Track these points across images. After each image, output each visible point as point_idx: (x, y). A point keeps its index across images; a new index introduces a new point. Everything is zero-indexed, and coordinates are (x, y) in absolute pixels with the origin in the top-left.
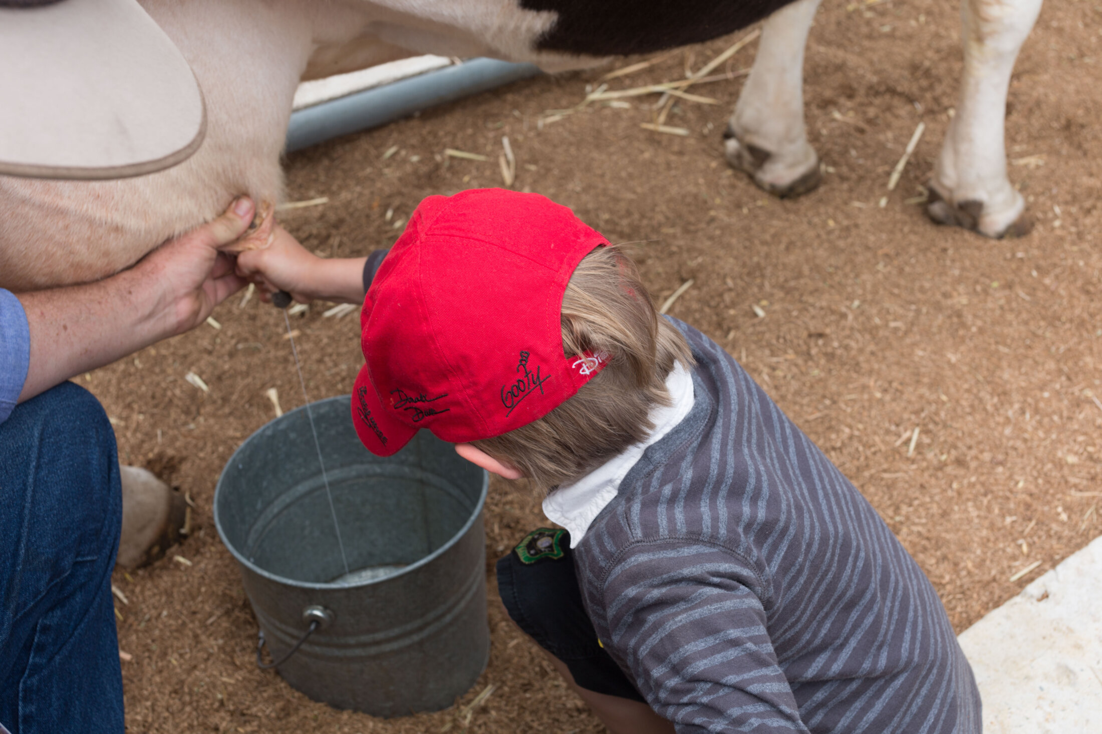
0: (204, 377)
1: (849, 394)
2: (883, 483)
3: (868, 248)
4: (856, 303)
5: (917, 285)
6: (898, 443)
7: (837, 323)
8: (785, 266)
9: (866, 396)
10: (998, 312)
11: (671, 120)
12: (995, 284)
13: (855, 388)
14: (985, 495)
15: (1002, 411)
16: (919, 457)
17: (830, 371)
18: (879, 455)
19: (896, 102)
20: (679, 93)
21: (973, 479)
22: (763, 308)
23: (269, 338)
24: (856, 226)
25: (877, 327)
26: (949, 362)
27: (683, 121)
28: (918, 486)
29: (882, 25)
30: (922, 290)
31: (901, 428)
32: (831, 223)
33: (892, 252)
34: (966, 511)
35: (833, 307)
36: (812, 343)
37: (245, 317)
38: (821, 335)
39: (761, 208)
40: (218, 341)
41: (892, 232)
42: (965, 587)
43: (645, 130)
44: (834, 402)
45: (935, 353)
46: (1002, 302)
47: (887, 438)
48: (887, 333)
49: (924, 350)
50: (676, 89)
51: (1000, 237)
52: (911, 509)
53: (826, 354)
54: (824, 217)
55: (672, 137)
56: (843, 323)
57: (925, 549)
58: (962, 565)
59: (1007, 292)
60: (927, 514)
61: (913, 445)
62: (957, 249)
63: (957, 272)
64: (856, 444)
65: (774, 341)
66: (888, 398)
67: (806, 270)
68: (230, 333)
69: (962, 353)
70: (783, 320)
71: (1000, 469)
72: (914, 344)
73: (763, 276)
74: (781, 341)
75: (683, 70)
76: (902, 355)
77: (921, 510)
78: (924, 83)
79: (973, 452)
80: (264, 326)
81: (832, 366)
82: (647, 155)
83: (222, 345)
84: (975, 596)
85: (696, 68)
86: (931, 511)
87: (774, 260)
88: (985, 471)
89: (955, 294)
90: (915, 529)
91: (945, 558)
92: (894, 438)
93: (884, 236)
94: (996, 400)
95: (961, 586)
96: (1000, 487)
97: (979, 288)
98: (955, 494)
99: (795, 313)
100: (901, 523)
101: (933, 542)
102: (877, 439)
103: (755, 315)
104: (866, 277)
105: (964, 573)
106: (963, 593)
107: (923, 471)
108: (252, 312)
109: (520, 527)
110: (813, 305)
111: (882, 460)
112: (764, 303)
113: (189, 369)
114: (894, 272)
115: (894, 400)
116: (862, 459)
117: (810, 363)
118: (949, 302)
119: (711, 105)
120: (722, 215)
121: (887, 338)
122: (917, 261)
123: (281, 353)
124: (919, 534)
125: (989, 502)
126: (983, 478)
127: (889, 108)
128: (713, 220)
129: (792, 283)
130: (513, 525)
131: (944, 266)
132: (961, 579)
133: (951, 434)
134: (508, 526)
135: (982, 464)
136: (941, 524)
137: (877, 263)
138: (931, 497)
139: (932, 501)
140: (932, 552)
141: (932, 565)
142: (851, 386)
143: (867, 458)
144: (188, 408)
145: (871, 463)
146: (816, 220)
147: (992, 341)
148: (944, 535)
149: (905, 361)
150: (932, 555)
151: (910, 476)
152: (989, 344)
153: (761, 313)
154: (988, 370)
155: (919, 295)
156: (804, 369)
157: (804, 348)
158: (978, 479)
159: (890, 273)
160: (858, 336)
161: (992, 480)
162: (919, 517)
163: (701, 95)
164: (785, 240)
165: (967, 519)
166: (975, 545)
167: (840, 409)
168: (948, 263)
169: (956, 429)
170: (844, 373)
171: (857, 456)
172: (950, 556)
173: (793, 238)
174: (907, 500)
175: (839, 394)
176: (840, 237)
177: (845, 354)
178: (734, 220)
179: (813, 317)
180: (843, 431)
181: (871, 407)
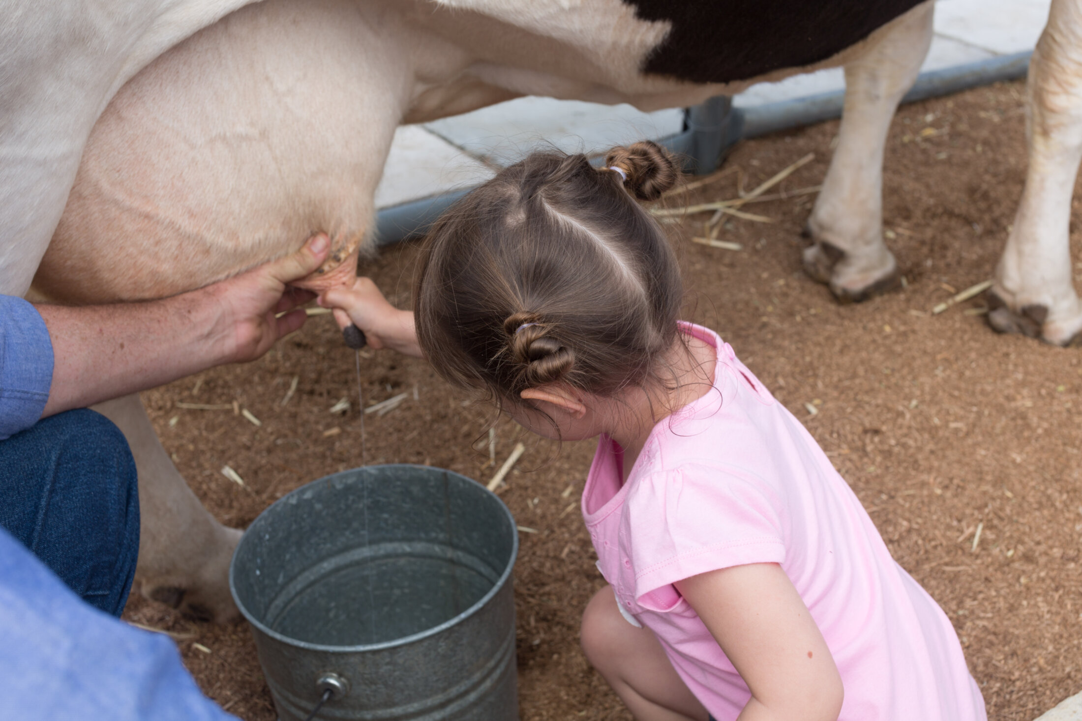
0: (240, 471)
1: (906, 489)
2: (945, 576)
3: (925, 352)
4: (914, 403)
5: (978, 388)
6: (961, 539)
7: (895, 420)
8: (839, 367)
9: (925, 492)
10: (1065, 415)
11: (722, 236)
12: (1061, 388)
13: (914, 485)
14: (1057, 589)
15: (1072, 508)
16: (983, 553)
17: (887, 468)
18: (939, 548)
19: (953, 223)
20: (732, 211)
21: (1043, 574)
22: (816, 406)
23: (309, 435)
24: (914, 332)
25: (937, 428)
26: (1014, 462)
27: (737, 238)
28: (983, 579)
29: (938, 152)
30: (983, 392)
31: (964, 524)
32: (887, 329)
33: (952, 357)
34: (1036, 605)
35: (890, 405)
36: (868, 441)
37: (286, 414)
38: (876, 432)
39: (815, 315)
40: (258, 437)
41: (951, 339)
42: (1037, 684)
43: (697, 244)
44: (892, 497)
45: (999, 453)
46: (1069, 405)
47: (949, 533)
48: (947, 434)
49: (987, 449)
50: (730, 207)
51: (1067, 344)
52: (975, 603)
53: (881, 452)
54: (880, 323)
55: (725, 251)
56: (900, 421)
57: (991, 644)
58: (1033, 661)
59: (1074, 396)
60: (994, 608)
61: (976, 541)
62: (1019, 354)
63: (1020, 376)
64: (914, 537)
65: (827, 436)
66: (949, 494)
67: (861, 371)
68: (269, 430)
69: (1027, 453)
70: (836, 416)
71: (1072, 565)
72: (976, 445)
73: (816, 376)
74: (835, 435)
75: (737, 190)
76: (964, 454)
77: (986, 604)
78: (982, 205)
79: (1042, 548)
80: (304, 424)
81: (889, 464)
82: (698, 267)
83: (261, 441)
84: (1048, 692)
85: (749, 188)
86: (997, 605)
87: (828, 361)
88: (1056, 566)
89: (1019, 397)
90: (981, 623)
91: (1014, 654)
92: (957, 534)
93: (943, 343)
94: (1065, 496)
95: (1033, 683)
96: (1073, 583)
97: (1043, 392)
98: (1023, 589)
99: (849, 410)
100: (965, 617)
101: (1001, 637)
102: (937, 532)
103: (809, 413)
104: (924, 379)
105: (1035, 669)
106: (1035, 689)
107: (988, 566)
108: (293, 410)
109: (557, 619)
110: (868, 403)
111: (944, 554)
112: (817, 401)
113: (226, 464)
114: (954, 376)
115: (956, 495)
116: (922, 552)
117: (866, 460)
118: (1013, 405)
119: (764, 223)
120: (774, 322)
121: (948, 439)
122: (978, 366)
123: (320, 449)
124: (985, 628)
125: (1060, 597)
126: (1053, 574)
127: (947, 229)
128: (765, 325)
129: (847, 383)
130: (550, 617)
131: (1007, 370)
132: (1031, 675)
133: (1018, 529)
134: (545, 619)
135: (1052, 560)
136: (1009, 619)
137: (936, 368)
138: (997, 591)
139: (998, 596)
140: (1000, 647)
141: (1000, 661)
142: (909, 483)
143: (926, 552)
144: (222, 501)
145: (931, 556)
146: (871, 325)
147: (1059, 442)
148: (1011, 630)
149: (966, 460)
150: (999, 651)
151: (974, 570)
152: (1056, 445)
153: (813, 410)
154: (1056, 468)
155: (980, 398)
156: (859, 464)
157: (859, 444)
158: (1047, 574)
159: (949, 376)
160: (916, 434)
161: (1063, 575)
162: (985, 611)
163: (755, 213)
164: (838, 343)
165: (1038, 615)
166: (1047, 641)
167: (898, 503)
168: (1011, 367)
169: (1023, 524)
170: (901, 470)
171: (916, 549)
172: (1019, 652)
173: (848, 342)
174: (971, 594)
175: (896, 490)
176: (896, 342)
177: (903, 452)
178: (786, 326)
179: (868, 414)
180: (901, 525)
181: (930, 503)
